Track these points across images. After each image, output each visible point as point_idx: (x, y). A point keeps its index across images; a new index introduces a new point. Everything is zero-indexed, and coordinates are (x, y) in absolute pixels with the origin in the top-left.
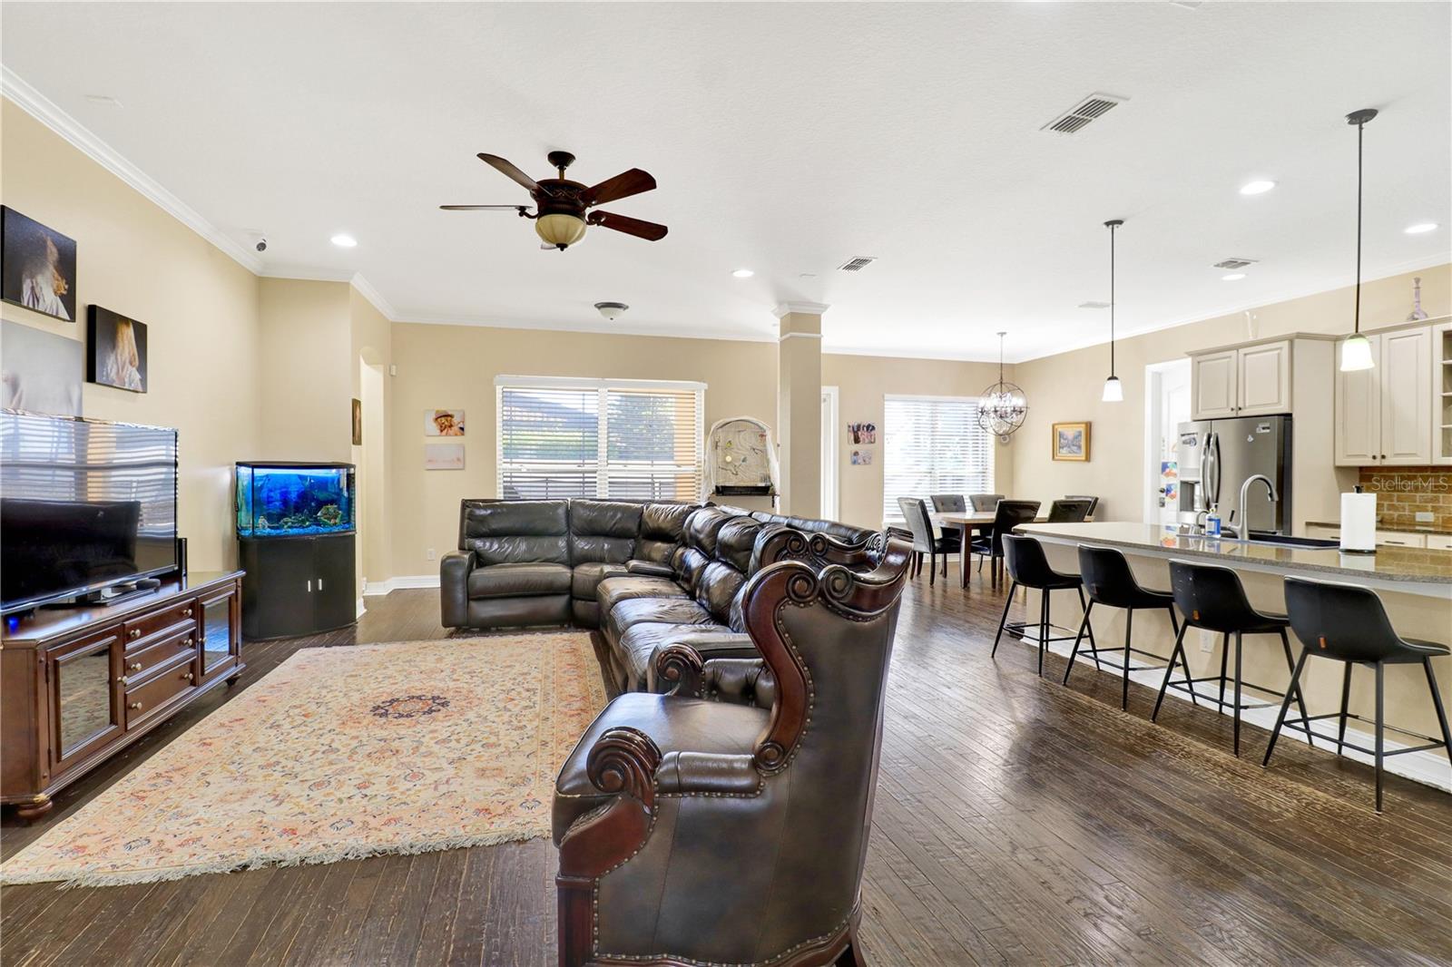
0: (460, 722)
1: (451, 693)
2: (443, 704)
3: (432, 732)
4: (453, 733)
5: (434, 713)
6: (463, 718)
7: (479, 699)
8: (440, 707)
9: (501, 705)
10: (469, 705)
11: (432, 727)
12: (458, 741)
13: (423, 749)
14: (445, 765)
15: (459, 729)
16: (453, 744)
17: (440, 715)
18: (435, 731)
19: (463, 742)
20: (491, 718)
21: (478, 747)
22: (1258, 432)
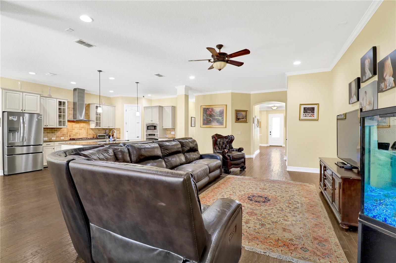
0: (246, 192)
1: (246, 201)
2: (249, 197)
3: (253, 191)
4: (248, 190)
5: (252, 195)
6: (245, 192)
7: (239, 197)
8: (250, 197)
9: (234, 194)
10: (242, 196)
11: (253, 192)
12: (247, 188)
13: (255, 188)
14: (251, 185)
15: (247, 190)
16: (248, 188)
17: (250, 194)
18: (252, 191)
19: (247, 187)
20: (238, 191)
21: (244, 186)
22: (39, 118)
